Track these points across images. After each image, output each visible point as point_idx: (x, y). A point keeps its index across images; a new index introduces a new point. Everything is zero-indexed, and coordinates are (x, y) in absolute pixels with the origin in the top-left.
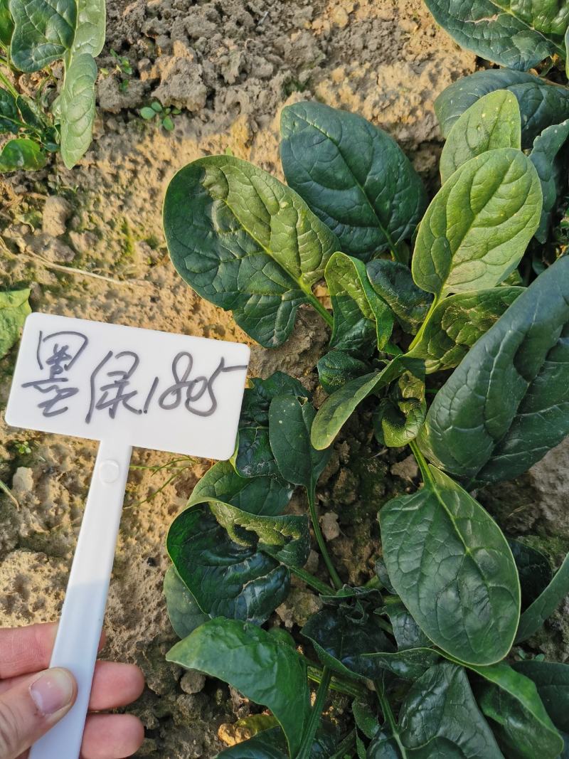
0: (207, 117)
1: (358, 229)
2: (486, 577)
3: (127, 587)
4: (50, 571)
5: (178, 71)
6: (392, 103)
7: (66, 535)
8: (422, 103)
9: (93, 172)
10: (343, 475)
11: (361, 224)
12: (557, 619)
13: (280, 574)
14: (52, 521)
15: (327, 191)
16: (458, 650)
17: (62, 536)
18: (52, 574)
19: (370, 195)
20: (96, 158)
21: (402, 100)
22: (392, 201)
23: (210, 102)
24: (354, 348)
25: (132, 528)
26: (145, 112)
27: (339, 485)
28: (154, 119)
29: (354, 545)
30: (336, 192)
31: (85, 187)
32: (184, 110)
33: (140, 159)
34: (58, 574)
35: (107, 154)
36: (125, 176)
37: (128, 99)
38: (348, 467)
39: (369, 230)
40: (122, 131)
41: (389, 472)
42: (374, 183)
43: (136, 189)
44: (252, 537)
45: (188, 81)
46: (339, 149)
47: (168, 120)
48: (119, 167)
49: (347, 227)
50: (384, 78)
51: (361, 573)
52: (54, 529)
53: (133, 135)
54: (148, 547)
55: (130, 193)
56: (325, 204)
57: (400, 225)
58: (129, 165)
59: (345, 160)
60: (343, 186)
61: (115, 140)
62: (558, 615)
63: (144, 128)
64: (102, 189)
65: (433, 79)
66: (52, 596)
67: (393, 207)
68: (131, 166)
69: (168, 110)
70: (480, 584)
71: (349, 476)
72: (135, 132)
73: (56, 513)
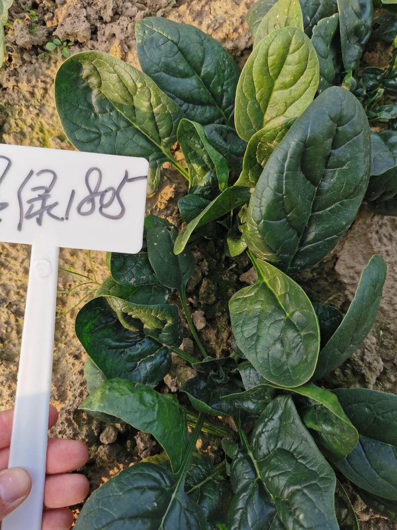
0: (93, 46)
1: (200, 107)
2: (299, 329)
3: (58, 376)
4: (4, 371)
5: (69, 15)
6: (221, 25)
7: (14, 345)
8: (242, 23)
9: (16, 91)
10: (205, 283)
11: (202, 103)
12: (360, 366)
13: (163, 353)
14: (4, 337)
15: (173, 79)
16: (283, 381)
17: (12, 346)
18: (6, 373)
19: (206, 82)
20: (17, 81)
21: (228, 22)
22: (222, 86)
23: (94, 36)
24: (206, 193)
25: (61, 337)
26: (49, 46)
27: (202, 290)
28: (56, 50)
29: (217, 332)
30: (180, 80)
31: (11, 102)
32: (76, 42)
33: (48, 80)
34: (10, 373)
35: (25, 77)
36: (39, 93)
37: (37, 38)
38: (207, 277)
39: (208, 108)
40: (34, 61)
41: (238, 280)
42: (208, 73)
43: (47, 101)
44: (138, 323)
45: (77, 20)
46: (179, 48)
47: (65, 50)
48: (34, 87)
49: (191, 105)
50: (214, 9)
51: (223, 351)
52: (6, 342)
53: (42, 64)
54: (73, 348)
55: (44, 105)
56: (173, 88)
57: (230, 105)
58: (41, 85)
59: (185, 57)
60: (185, 76)
61: (31, 68)
62: (361, 363)
63: (50, 58)
64: (23, 102)
65: (248, 7)
66: (6, 387)
67: (223, 91)
68: (43, 85)
69: (65, 43)
70: (296, 335)
71: (209, 283)
72: (44, 61)
73: (7, 331)
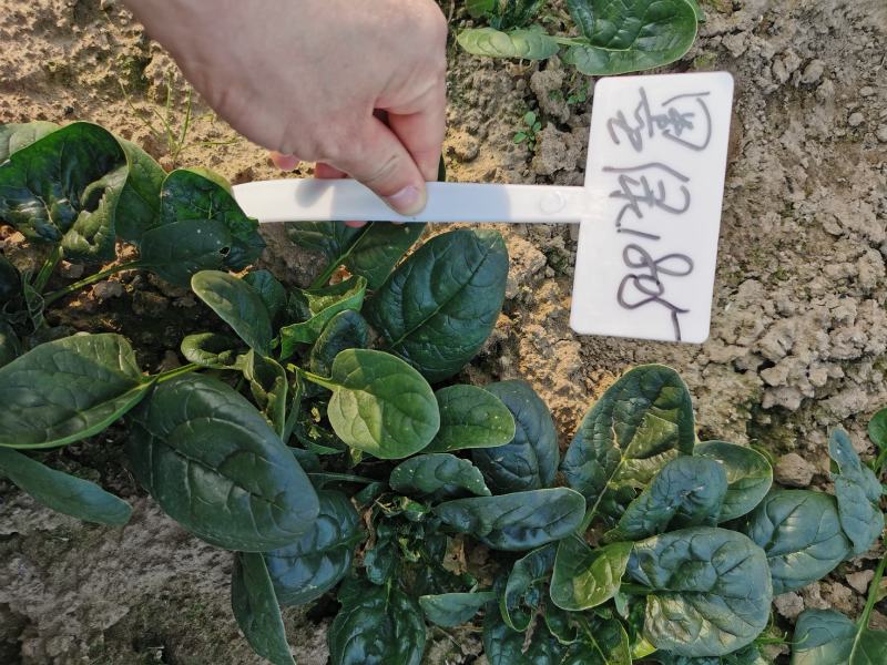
1: (400, 309)
5: (568, 148)
11: (405, 312)
14: (114, 13)
15: (428, 276)
17: (97, 23)
19: (432, 321)
22: (430, 342)
23: (542, 179)
26: (531, 116)
27: (149, 295)
28: (525, 125)
29: (89, 313)
30: (428, 284)
32: (533, 154)
37: (545, 99)
38: (170, 306)
39: (401, 321)
40: (515, 93)
43: (460, 107)
45: (558, 157)
46: (465, 285)
47: (521, 138)
48: (480, 90)
49: (400, 297)
53: (511, 104)
54: (86, 108)
56: (416, 274)
57: (410, 353)
59: (458, 293)
60: (434, 290)
61: (505, 86)
63: (519, 116)
65: (564, 391)
67: (424, 343)
69: (533, 138)
